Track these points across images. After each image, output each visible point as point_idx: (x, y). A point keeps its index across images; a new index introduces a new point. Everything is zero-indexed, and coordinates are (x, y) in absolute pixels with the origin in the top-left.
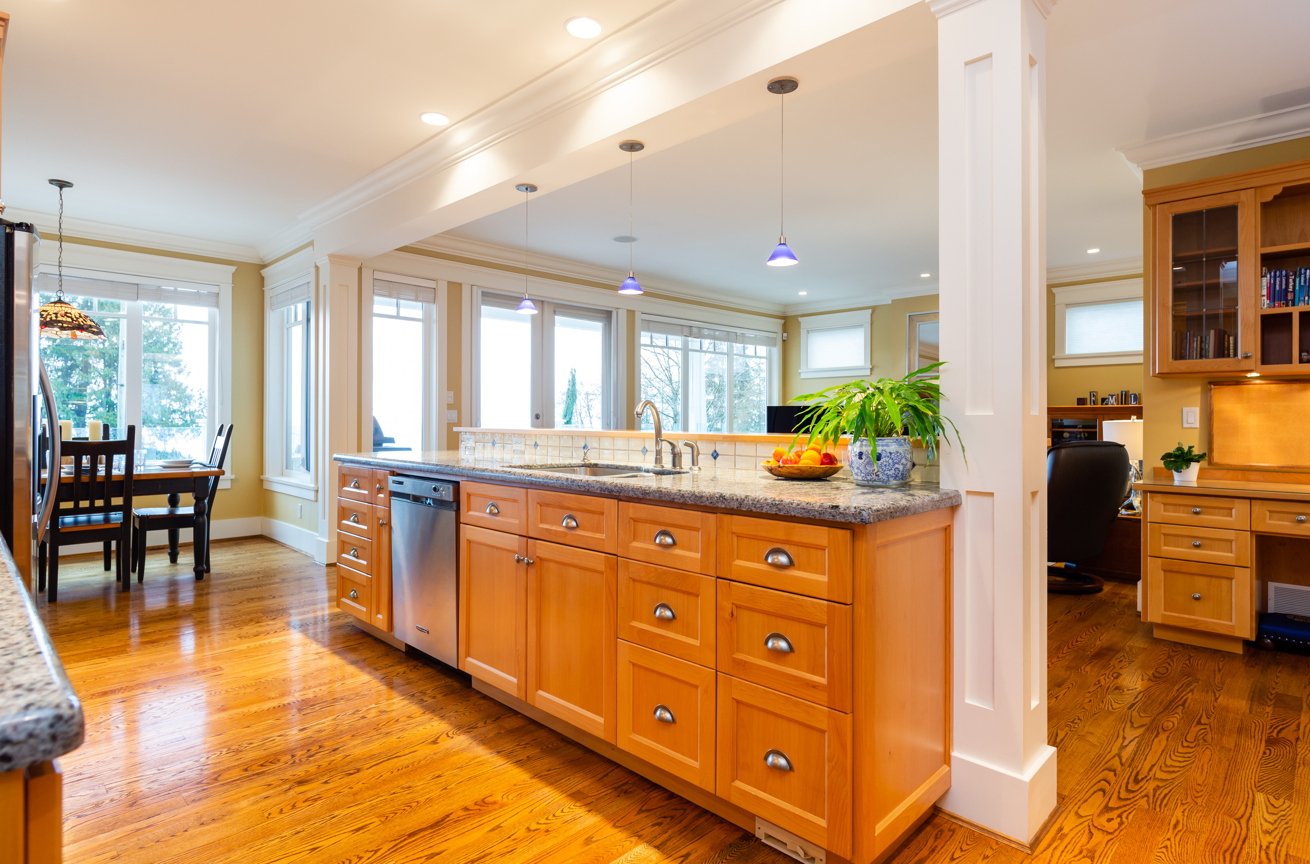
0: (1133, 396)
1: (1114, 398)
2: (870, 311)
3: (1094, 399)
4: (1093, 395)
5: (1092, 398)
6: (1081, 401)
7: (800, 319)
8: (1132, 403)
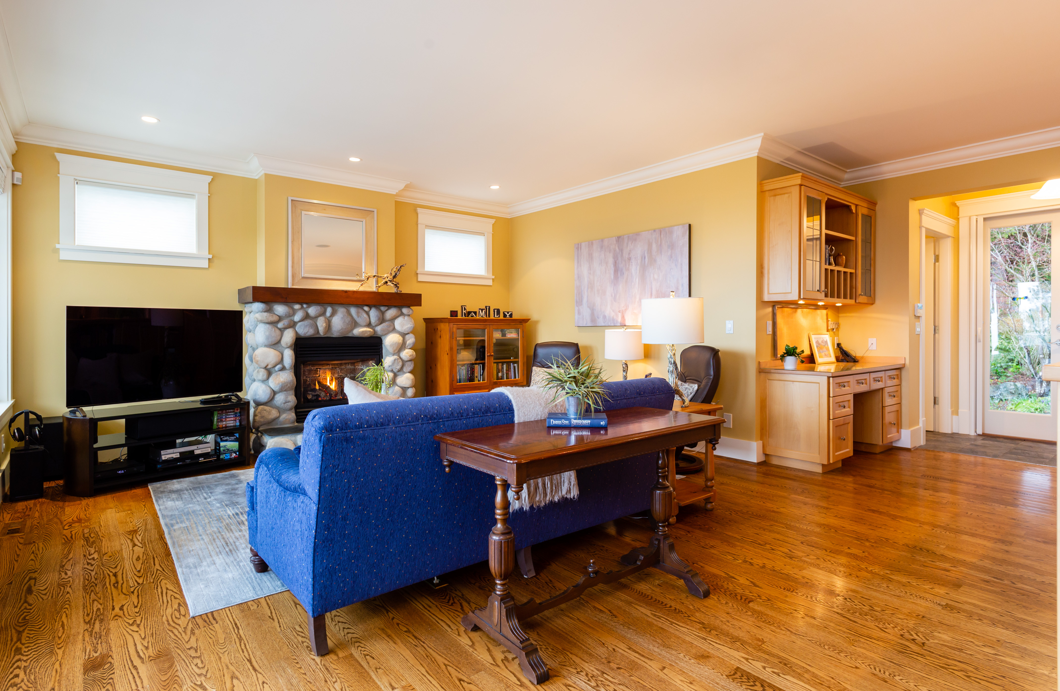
0: (496, 311)
1: (484, 312)
2: (209, 178)
3: (465, 311)
4: (465, 308)
5: (464, 311)
6: (454, 313)
7: (59, 156)
8: (496, 316)
